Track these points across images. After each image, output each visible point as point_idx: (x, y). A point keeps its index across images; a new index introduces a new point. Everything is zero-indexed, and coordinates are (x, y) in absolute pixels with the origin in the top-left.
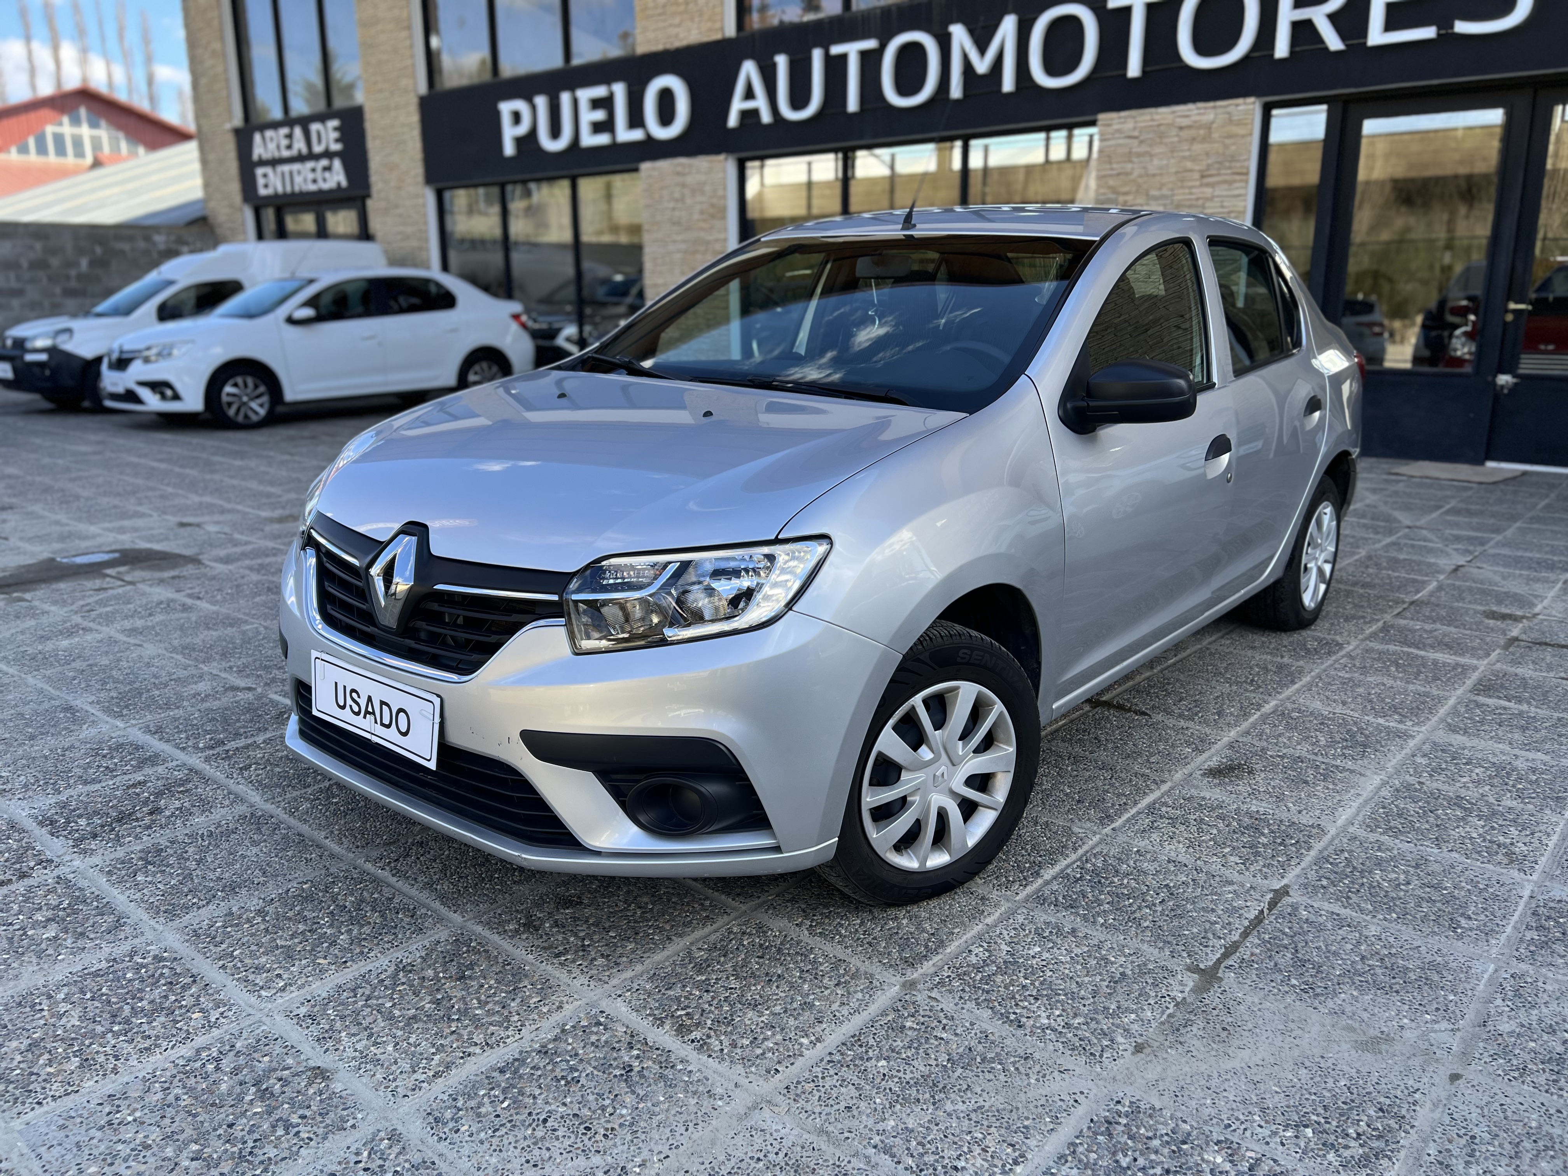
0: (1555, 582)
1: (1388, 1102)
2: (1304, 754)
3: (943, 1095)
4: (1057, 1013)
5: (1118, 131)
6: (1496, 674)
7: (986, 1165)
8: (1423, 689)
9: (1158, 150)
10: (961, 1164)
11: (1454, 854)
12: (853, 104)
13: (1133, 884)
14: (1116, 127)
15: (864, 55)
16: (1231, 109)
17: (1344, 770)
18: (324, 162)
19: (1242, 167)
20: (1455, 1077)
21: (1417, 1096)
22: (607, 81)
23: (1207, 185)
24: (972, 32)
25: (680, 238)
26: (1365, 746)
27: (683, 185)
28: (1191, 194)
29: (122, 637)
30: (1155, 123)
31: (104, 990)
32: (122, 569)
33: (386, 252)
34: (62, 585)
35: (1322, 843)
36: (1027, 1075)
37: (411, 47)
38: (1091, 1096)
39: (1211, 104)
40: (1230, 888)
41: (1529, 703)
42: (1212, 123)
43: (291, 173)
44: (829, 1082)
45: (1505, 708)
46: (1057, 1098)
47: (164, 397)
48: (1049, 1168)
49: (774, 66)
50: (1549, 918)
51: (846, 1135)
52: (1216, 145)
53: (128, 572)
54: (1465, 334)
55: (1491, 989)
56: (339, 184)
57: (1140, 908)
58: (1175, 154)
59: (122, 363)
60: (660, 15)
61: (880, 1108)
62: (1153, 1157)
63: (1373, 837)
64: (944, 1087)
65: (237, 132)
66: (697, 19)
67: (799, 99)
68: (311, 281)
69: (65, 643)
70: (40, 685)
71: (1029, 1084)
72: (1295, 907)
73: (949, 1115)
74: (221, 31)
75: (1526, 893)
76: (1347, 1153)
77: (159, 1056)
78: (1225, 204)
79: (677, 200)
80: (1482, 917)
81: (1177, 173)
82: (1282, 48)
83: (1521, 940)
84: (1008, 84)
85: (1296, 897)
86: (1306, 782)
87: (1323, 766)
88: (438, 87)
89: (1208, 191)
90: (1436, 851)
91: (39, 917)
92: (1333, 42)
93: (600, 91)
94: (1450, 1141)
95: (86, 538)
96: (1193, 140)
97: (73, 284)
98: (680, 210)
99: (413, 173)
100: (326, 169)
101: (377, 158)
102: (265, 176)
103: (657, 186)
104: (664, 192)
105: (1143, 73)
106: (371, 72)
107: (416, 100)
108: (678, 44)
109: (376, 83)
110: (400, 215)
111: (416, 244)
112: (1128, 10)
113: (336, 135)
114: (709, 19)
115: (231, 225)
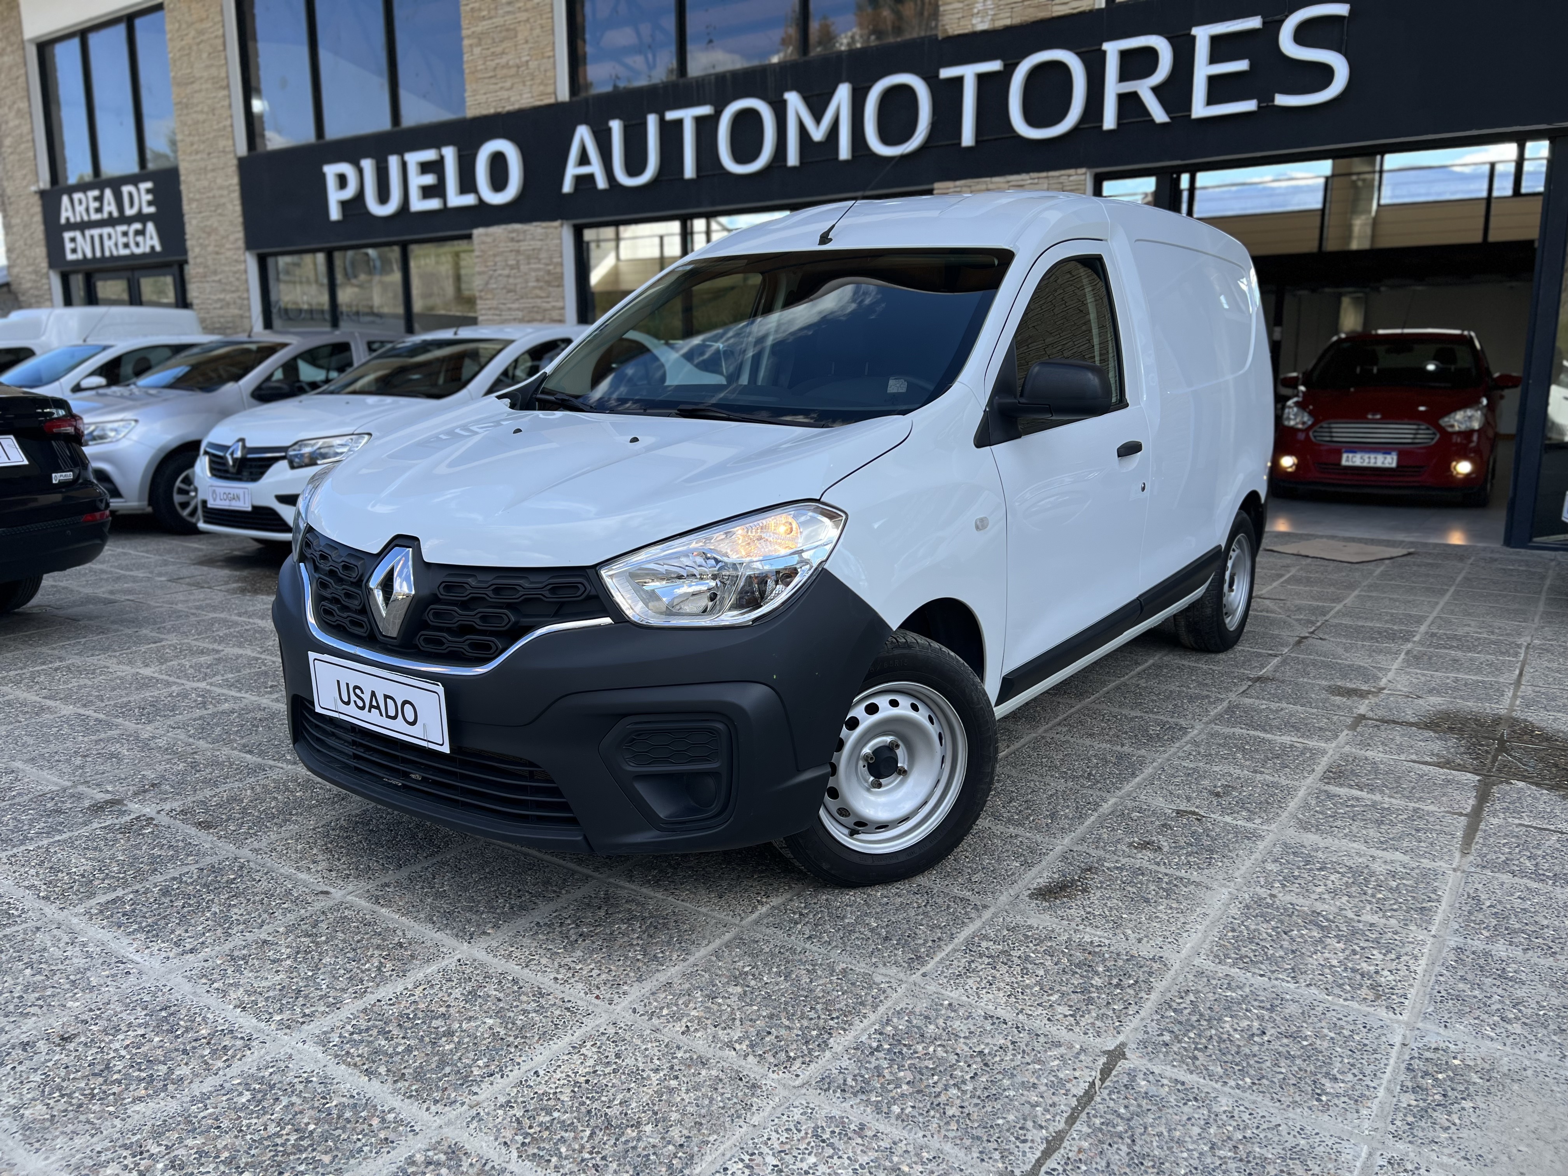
0: (1398, 653)
2: (1145, 864)
6: (1345, 757)
8: (1271, 779)
11: (1313, 990)
12: (689, 171)
13: (940, 1052)
15: (700, 121)
16: (1063, 179)
17: (1190, 882)
18: (138, 226)
22: (438, 146)
24: (808, 101)
25: (515, 306)
26: (1212, 851)
27: (518, 252)
33: (202, 321)
35: (1164, 982)
37: (230, 106)
39: (1044, 174)
40: (1055, 1052)
41: (1382, 792)
43: (101, 237)
45: (1357, 799)
49: (609, 130)
50: (1426, 1073)
54: (1297, 404)
56: (153, 248)
57: (946, 1088)
63: (1222, 970)
65: (42, 194)
66: (528, 83)
67: (635, 166)
68: (105, 348)
72: (1132, 1075)
74: (27, 90)
75: (1397, 1040)
79: (512, 268)
80: (1350, 1077)
82: (1109, 121)
83: (1397, 1109)
84: (844, 152)
85: (1134, 1060)
86: (1147, 901)
87: (1166, 879)
88: (260, 149)
90: (1292, 986)
92: (1159, 115)
93: (429, 155)
98: (515, 277)
99: (232, 238)
100: (138, 233)
101: (194, 222)
102: (73, 240)
103: (491, 253)
104: (498, 259)
105: (977, 141)
106: (187, 133)
107: (235, 162)
108: (509, 108)
109: (192, 144)
110: (220, 281)
111: (236, 312)
112: (959, 80)
113: (150, 197)
114: (541, 83)
115: (36, 293)
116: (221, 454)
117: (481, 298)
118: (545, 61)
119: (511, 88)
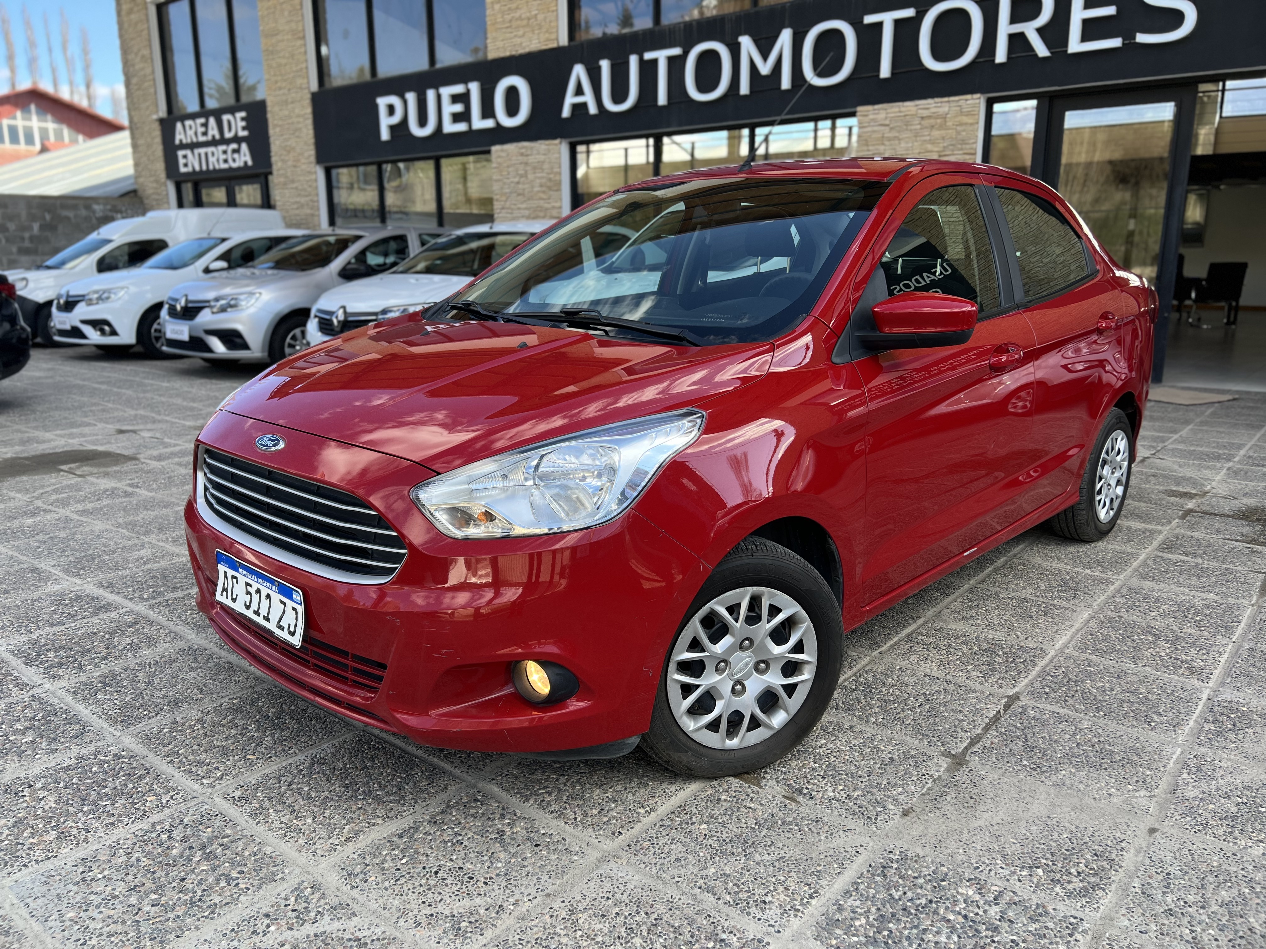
0: (1221, 469)
1: (1101, 849)
2: (1028, 596)
3: (752, 850)
4: (841, 788)
5: (874, 120)
6: (1176, 536)
7: (788, 899)
8: (1120, 548)
9: (904, 135)
10: (768, 899)
11: (1147, 668)
12: (662, 99)
13: (897, 692)
14: (871, 117)
15: (671, 60)
16: (961, 103)
17: (1060, 607)
18: (234, 146)
19: (971, 149)
20: (1152, 831)
21: (1124, 844)
22: (465, 81)
24: (757, 42)
25: (524, 206)
26: (1076, 590)
27: (526, 164)
29: (75, 517)
30: (902, 114)
31: (74, 781)
32: (73, 465)
33: (284, 218)
34: (25, 478)
35: (1044, 662)
36: (818, 833)
37: (305, 53)
38: (869, 848)
39: (946, 99)
40: (974, 695)
41: (1202, 558)
42: (947, 114)
43: (206, 154)
44: (662, 841)
45: (1184, 562)
46: (842, 850)
47: (103, 332)
48: (837, 901)
49: (599, 68)
50: (1222, 714)
51: (677, 879)
52: (950, 131)
53: (78, 468)
55: (1179, 766)
56: (246, 163)
57: (903, 710)
58: (918, 139)
59: (69, 305)
60: (507, 28)
61: (703, 859)
62: (919, 891)
63: (1083, 656)
64: (753, 843)
65: (161, 121)
66: (536, 32)
67: (619, 95)
68: (224, 240)
70: (10, 553)
71: (820, 840)
72: (1024, 708)
73: (758, 863)
74: (149, 40)
75: (1205, 696)
76: (1070, 887)
77: (121, 829)
79: (521, 176)
80: (1171, 714)
82: (1001, 56)
83: (1201, 730)
84: (786, 83)
85: (1025, 700)
86: (1031, 617)
87: (1044, 605)
88: (327, 85)
90: (1133, 666)
92: (1042, 50)
93: (459, 89)
94: (1150, 877)
95: (43, 442)
96: (932, 127)
97: (27, 244)
98: (524, 184)
99: (306, 154)
100: (235, 151)
101: (277, 143)
103: (505, 165)
104: (511, 169)
105: (893, 73)
106: (272, 73)
107: (309, 96)
108: (521, 51)
109: (276, 82)
110: (296, 188)
111: (309, 211)
112: (880, 25)
113: (244, 124)
114: (547, 32)
115: (156, 197)
116: (327, 317)
117: (497, 200)
118: (550, 14)
119: (523, 36)
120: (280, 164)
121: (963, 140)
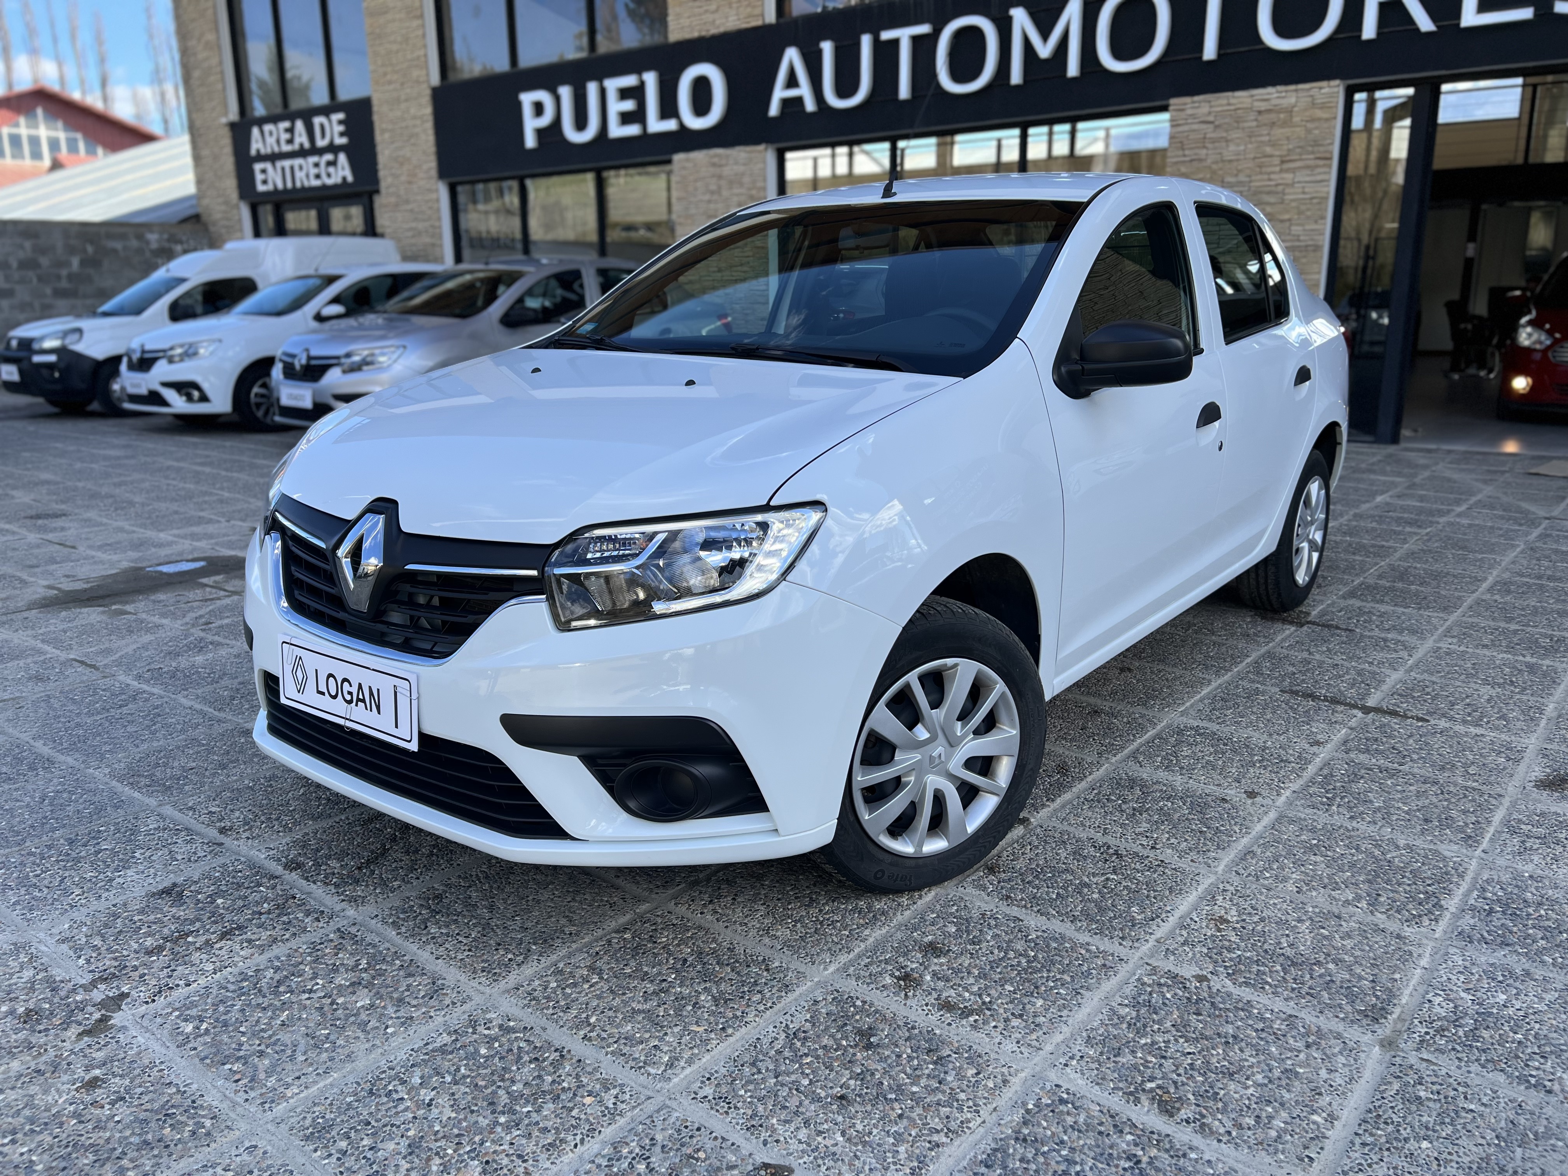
5: (1193, 116)
9: (1234, 135)
12: (904, 91)
14: (1189, 112)
15: (916, 40)
16: (1314, 92)
18: (329, 157)
19: (1326, 152)
22: (639, 71)
23: (1287, 171)
24: (1035, 17)
27: (720, 177)
28: (1270, 180)
30: (1232, 108)
31: (463, 1070)
32: (218, 578)
33: (397, 249)
34: (161, 596)
37: (424, 36)
39: (1292, 87)
42: (1293, 107)
43: (292, 168)
47: (190, 399)
49: (820, 52)
52: (1298, 129)
53: (225, 582)
56: (344, 179)
58: (1253, 139)
59: (144, 363)
60: (695, 1)
65: (233, 126)
66: (735, 5)
67: (846, 87)
69: (199, 659)
74: (216, 22)
78: (1307, 190)
79: (712, 193)
81: (1255, 158)
82: (1369, 30)
84: (1073, 69)
88: (452, 77)
89: (1289, 176)
91: (340, 980)
93: (629, 81)
95: (161, 545)
96: (1273, 124)
97: (64, 284)
99: (425, 167)
100: (330, 164)
101: (387, 152)
102: (264, 171)
103: (691, 178)
104: (699, 184)
105: (1220, 55)
106: (379, 63)
107: (428, 92)
108: (714, 31)
109: (385, 74)
110: (411, 211)
111: (428, 240)
113: (341, 128)
114: (749, 5)
115: (227, 225)
117: (680, 224)
119: (716, 11)
120: (390, 180)
121: (1315, 141)
